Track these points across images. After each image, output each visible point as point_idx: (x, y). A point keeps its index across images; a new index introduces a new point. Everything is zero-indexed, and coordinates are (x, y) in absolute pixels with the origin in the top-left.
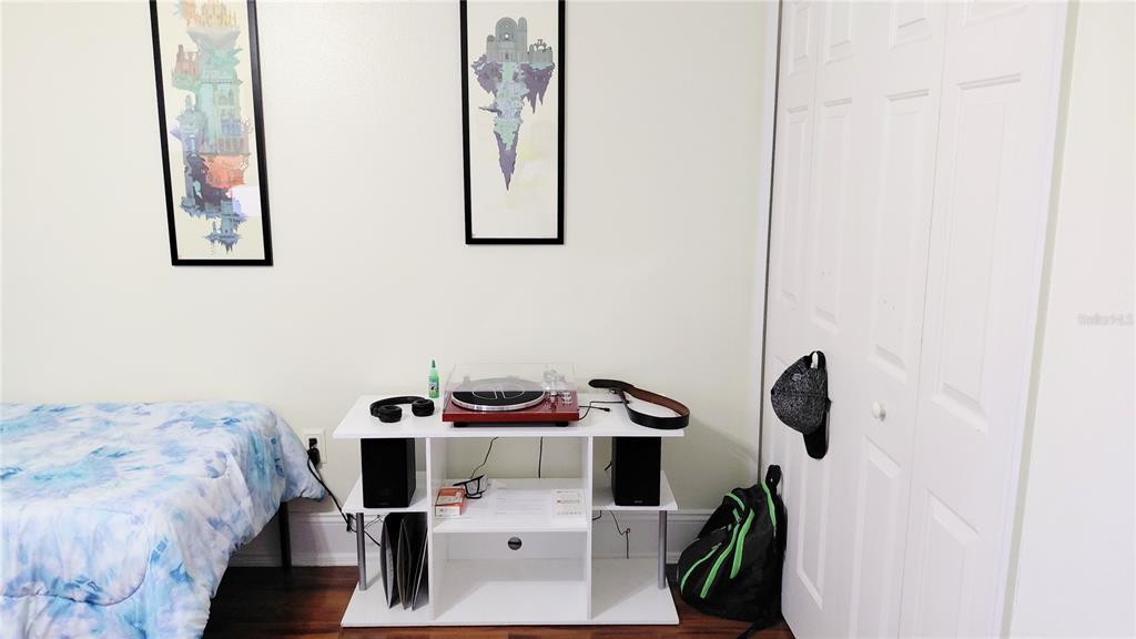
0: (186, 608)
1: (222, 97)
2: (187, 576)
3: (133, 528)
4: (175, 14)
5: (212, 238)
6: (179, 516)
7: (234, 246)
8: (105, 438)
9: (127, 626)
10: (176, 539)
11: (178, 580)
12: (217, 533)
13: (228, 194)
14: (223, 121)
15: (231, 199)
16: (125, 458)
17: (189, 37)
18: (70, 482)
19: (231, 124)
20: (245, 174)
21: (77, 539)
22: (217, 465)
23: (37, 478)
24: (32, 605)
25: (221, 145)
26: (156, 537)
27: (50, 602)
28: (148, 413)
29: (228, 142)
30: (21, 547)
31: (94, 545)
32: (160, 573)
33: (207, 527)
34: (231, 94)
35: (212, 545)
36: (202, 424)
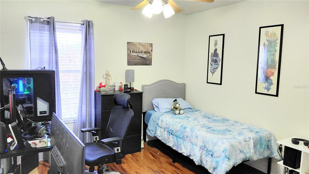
0: (226, 164)
1: (272, 55)
2: (229, 158)
3: (222, 144)
4: (264, 36)
5: (265, 88)
6: (232, 146)
7: (269, 91)
8: (230, 127)
9: (216, 163)
10: (229, 150)
11: (226, 158)
12: (241, 154)
13: (270, 78)
14: (271, 60)
15: (270, 79)
16: (231, 132)
17: (266, 41)
18: (217, 132)
19: (273, 61)
20: (275, 73)
21: (212, 143)
22: (247, 140)
23: (213, 130)
24: (203, 152)
25: (270, 66)
26: (225, 147)
27: (206, 153)
28: (243, 126)
29: (272, 65)
30: (204, 140)
31: (215, 145)
32: (223, 155)
33: (238, 151)
34: (274, 54)
35: (239, 155)
36: (251, 131)
